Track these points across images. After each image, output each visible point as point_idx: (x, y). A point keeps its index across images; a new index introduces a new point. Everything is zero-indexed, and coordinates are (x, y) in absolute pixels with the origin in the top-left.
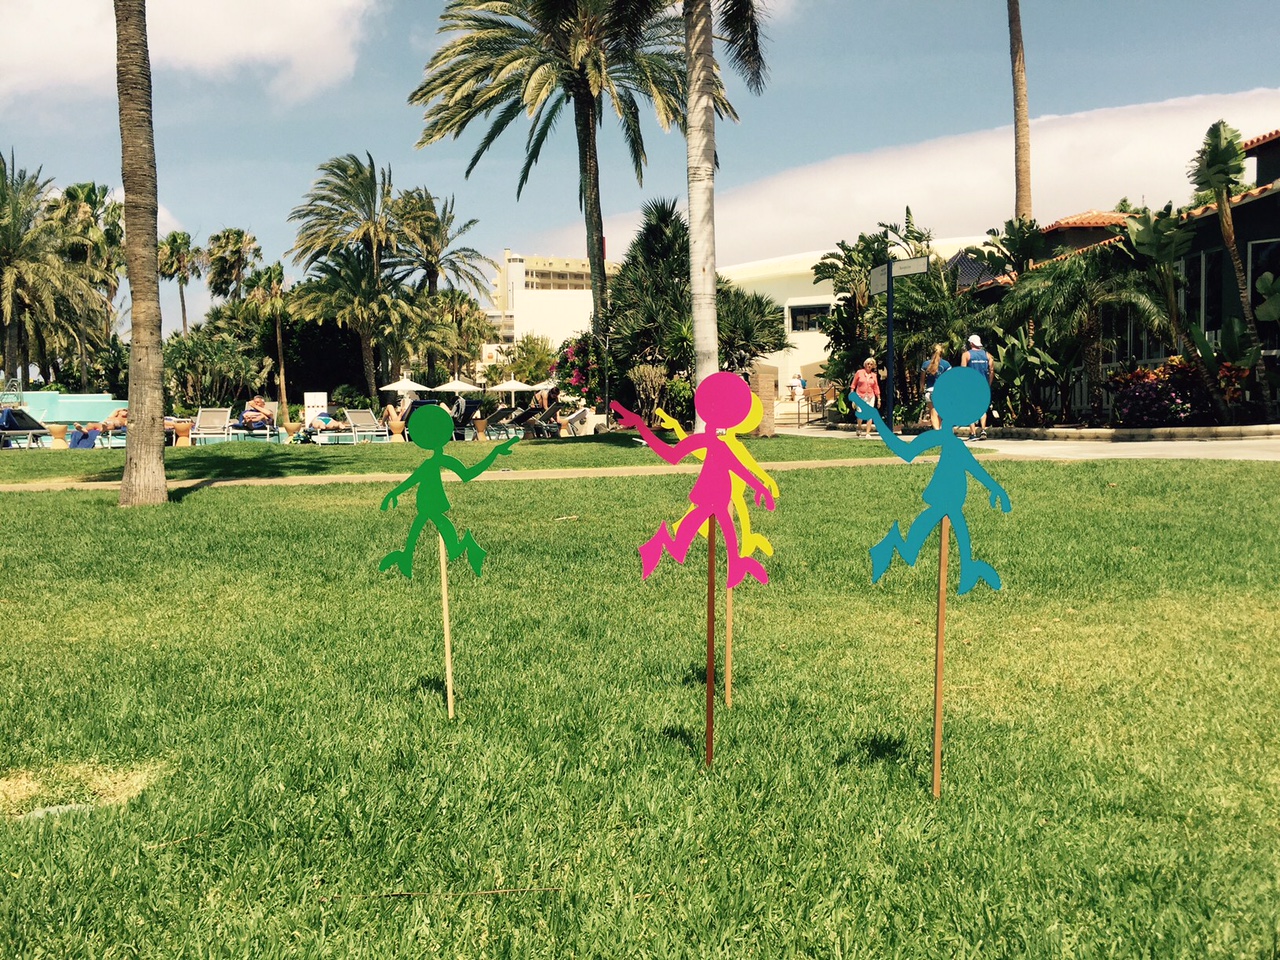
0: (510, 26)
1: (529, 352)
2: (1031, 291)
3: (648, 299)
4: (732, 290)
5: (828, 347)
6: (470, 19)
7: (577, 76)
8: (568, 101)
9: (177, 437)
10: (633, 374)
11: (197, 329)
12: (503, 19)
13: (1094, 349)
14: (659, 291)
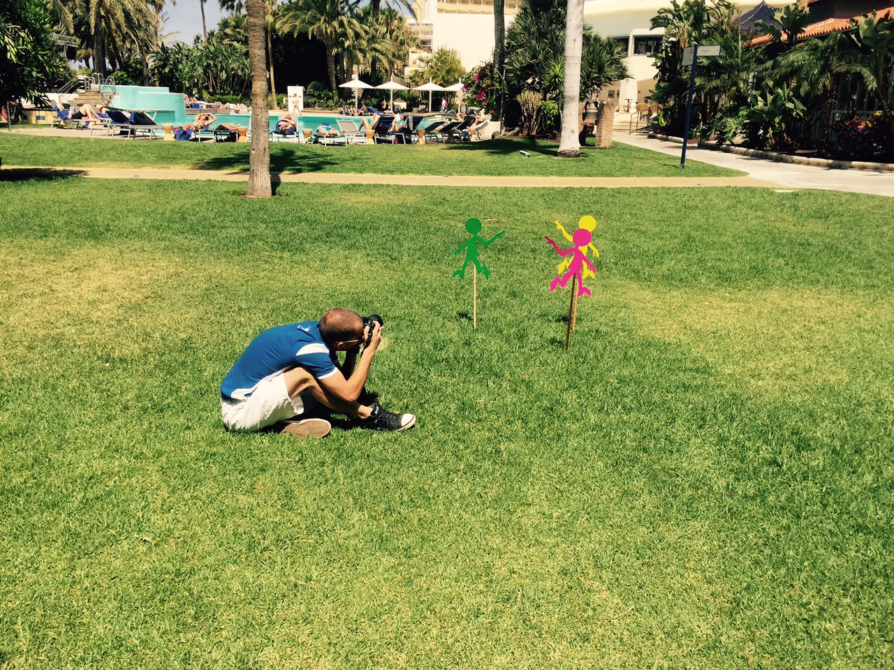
1: (443, 62)
2: (793, 62)
3: (534, 42)
4: (593, 35)
5: (656, 76)
9: (239, 136)
10: (520, 98)
11: (212, 34)
13: (828, 103)
14: (542, 35)
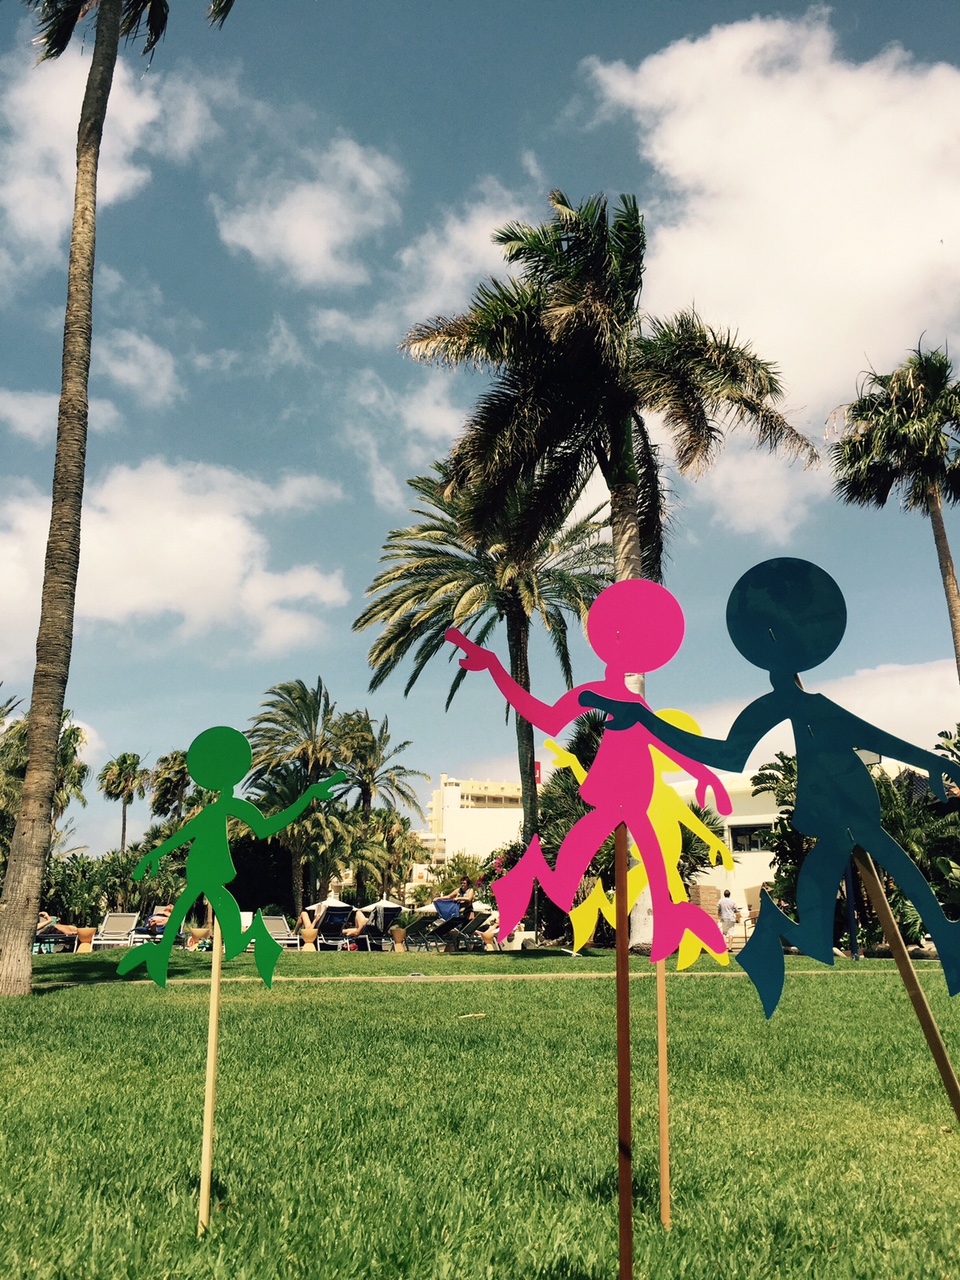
0: (447, 554)
6: (410, 548)
7: (510, 596)
8: (501, 619)
9: (79, 943)
11: (135, 848)
12: (440, 548)
